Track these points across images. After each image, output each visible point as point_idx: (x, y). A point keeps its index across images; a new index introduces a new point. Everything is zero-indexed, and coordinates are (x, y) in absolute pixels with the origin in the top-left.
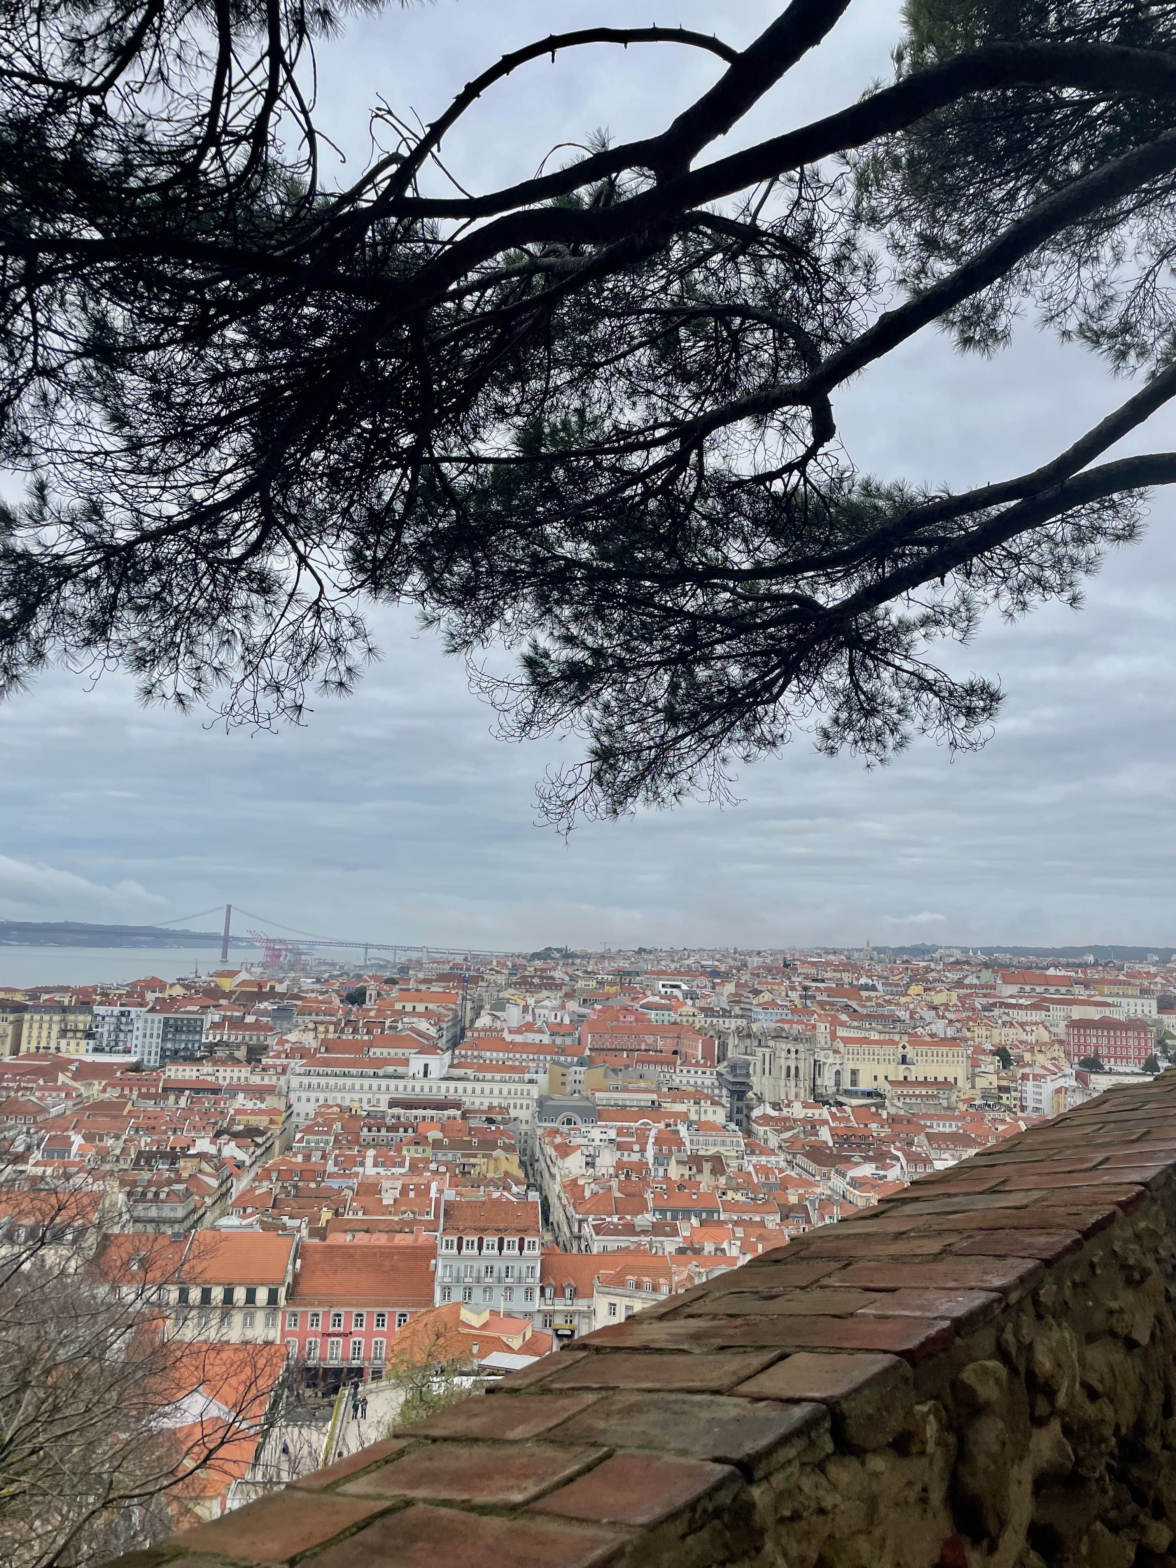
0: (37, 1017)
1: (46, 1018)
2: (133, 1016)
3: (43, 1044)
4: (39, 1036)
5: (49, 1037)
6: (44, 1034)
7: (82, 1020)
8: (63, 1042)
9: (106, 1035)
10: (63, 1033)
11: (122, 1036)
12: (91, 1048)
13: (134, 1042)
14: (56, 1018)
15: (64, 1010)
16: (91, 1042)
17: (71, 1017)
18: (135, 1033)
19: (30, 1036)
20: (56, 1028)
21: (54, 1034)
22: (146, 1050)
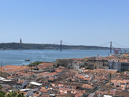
0: (99, 62)
1: (100, 62)
2: (115, 62)
3: (100, 67)
4: (99, 66)
5: (101, 66)
6: (100, 65)
7: (106, 63)
8: (104, 67)
9: (111, 66)
10: (103, 65)
11: (113, 66)
12: (108, 68)
13: (116, 67)
14: (102, 62)
15: (103, 61)
16: (109, 67)
17: (105, 62)
18: (116, 66)
19: (98, 66)
20: (102, 64)
21: (102, 65)
22: (118, 69)
